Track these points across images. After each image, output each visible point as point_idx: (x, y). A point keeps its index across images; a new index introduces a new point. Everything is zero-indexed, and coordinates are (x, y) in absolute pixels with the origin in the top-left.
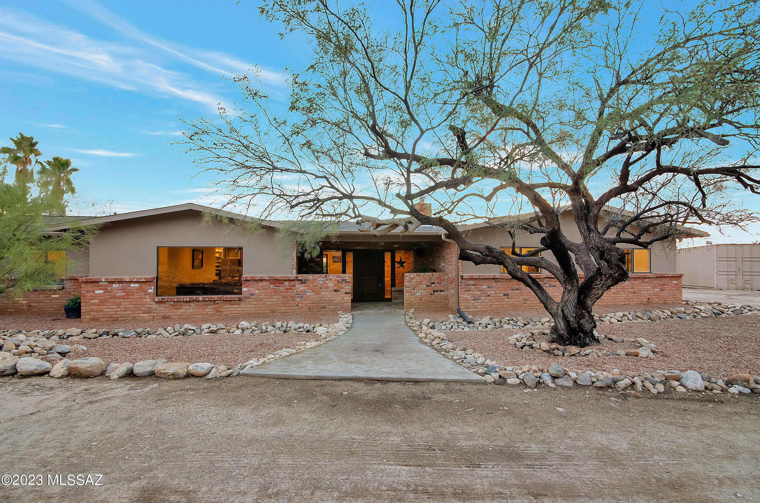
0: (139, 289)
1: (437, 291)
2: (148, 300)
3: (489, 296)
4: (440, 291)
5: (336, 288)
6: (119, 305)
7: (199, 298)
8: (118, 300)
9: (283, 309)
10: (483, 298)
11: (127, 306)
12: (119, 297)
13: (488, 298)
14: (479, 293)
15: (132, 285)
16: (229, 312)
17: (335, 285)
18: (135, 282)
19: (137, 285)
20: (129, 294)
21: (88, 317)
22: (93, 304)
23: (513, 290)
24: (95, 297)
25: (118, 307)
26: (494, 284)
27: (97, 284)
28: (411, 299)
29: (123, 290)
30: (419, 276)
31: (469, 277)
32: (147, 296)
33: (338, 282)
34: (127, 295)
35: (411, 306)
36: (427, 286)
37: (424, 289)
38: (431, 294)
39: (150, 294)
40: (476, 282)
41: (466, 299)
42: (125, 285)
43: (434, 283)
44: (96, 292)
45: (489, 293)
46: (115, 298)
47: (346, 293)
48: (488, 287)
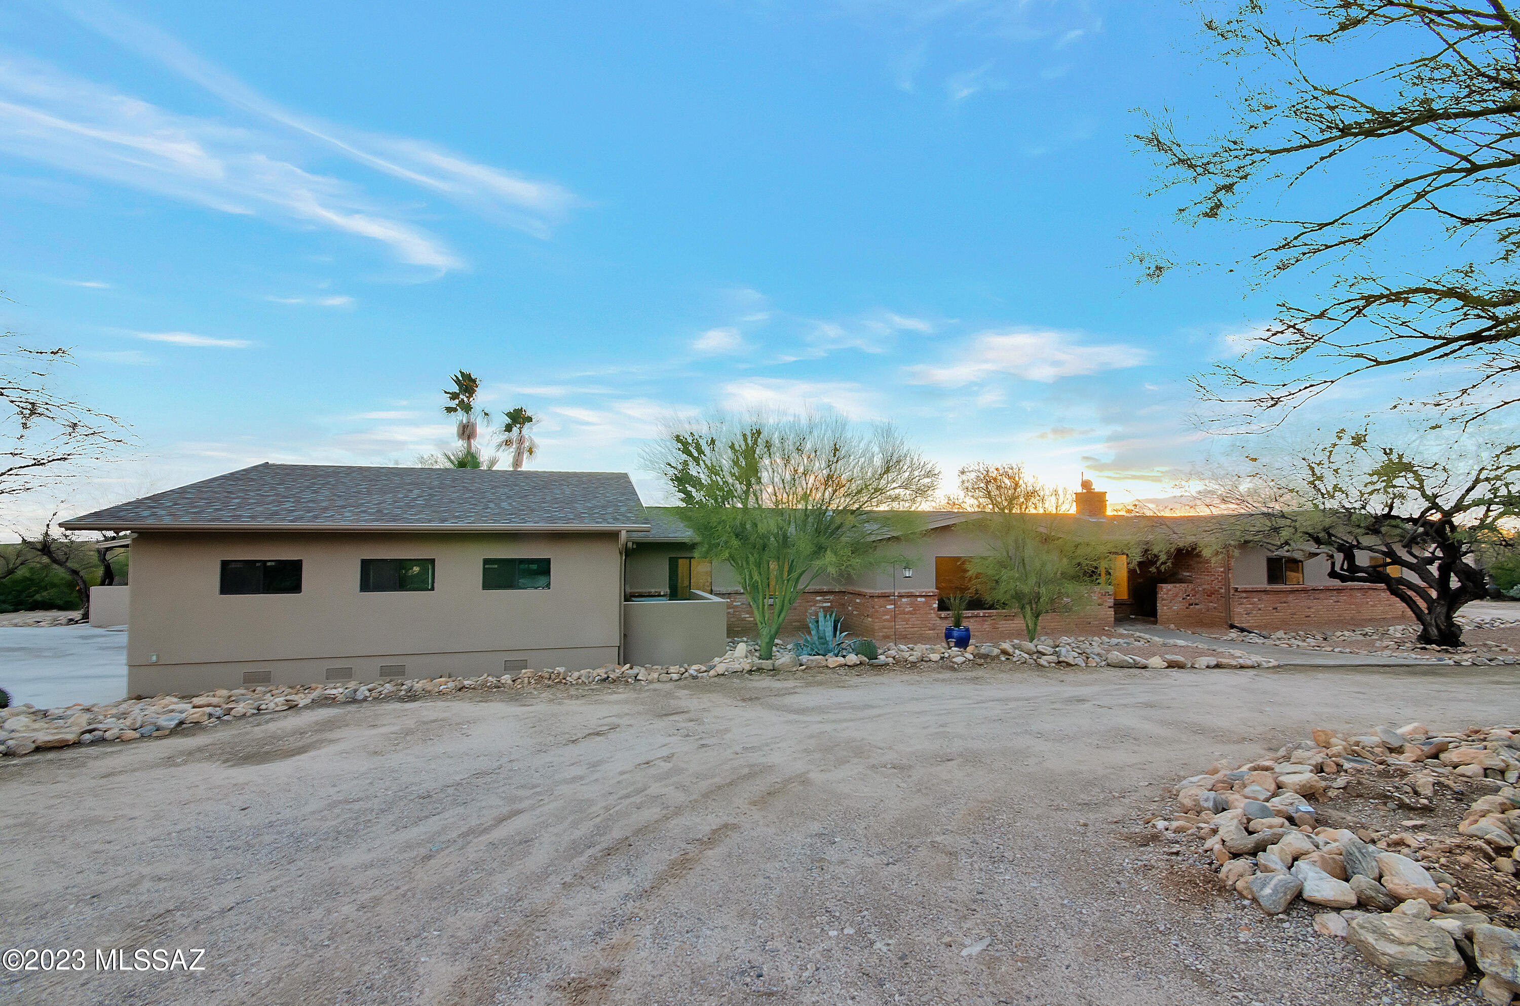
0: (925, 603)
1: (1192, 605)
2: (933, 615)
3: (1260, 610)
4: (1196, 604)
5: (1100, 601)
6: (907, 620)
7: (979, 613)
8: (907, 616)
9: (1052, 624)
10: (1254, 612)
11: (915, 623)
12: (908, 613)
13: (1260, 612)
14: (1250, 606)
15: (919, 599)
16: (1004, 629)
17: (1100, 598)
18: (921, 596)
19: (923, 599)
20: (916, 608)
21: (881, 634)
22: (885, 620)
23: (1281, 603)
24: (887, 612)
25: (907, 624)
26: (1264, 597)
27: (888, 598)
28: (1168, 614)
29: (911, 605)
30: (1175, 587)
31: (1243, 590)
32: (932, 612)
33: (1102, 595)
34: (914, 610)
35: (1169, 621)
36: (1184, 599)
37: (1180, 602)
38: (1187, 608)
39: (934, 609)
40: (1249, 594)
41: (1239, 613)
42: (913, 599)
43: (1189, 596)
44: (888, 607)
45: (1259, 606)
46: (904, 614)
47: (1110, 607)
48: (1259, 600)
